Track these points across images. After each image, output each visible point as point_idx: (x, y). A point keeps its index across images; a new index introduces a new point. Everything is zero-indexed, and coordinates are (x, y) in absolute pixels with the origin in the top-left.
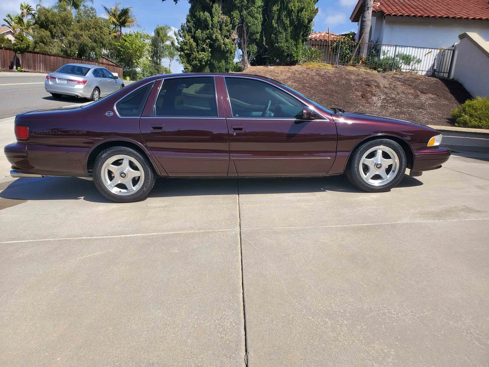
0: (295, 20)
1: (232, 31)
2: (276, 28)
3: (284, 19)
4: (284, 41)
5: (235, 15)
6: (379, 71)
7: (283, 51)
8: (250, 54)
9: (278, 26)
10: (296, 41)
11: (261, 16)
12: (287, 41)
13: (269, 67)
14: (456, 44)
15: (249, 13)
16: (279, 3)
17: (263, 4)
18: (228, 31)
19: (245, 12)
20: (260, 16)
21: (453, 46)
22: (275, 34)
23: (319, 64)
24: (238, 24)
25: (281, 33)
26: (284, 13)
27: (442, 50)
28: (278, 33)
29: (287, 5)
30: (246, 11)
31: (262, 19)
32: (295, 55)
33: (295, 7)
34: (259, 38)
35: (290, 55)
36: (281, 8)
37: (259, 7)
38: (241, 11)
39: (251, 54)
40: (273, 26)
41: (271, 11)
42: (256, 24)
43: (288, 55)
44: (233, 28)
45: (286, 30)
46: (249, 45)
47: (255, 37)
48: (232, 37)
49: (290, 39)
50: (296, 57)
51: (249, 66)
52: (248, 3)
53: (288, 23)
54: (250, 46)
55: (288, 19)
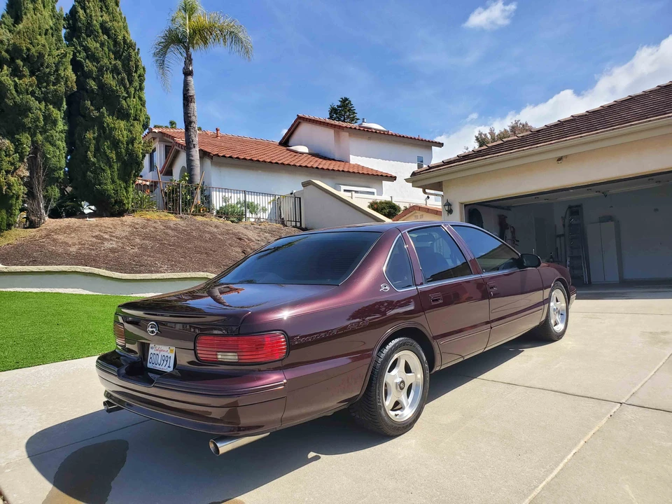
0: (124, 154)
1: (18, 164)
2: (94, 164)
3: (108, 151)
4: (109, 182)
5: (24, 140)
6: (233, 222)
7: (109, 196)
8: (50, 200)
9: (98, 161)
10: (126, 182)
11: (64, 145)
12: (113, 182)
13: (88, 219)
14: (294, 191)
15: (47, 139)
16: (96, 128)
17: (66, 128)
18: (12, 164)
19: (40, 137)
20: (62, 144)
21: (292, 194)
22: (94, 172)
23: (158, 214)
24: (29, 154)
25: (104, 170)
26: (107, 143)
27: (277, 197)
28: (98, 171)
29: (110, 133)
30: (41, 135)
31: (66, 149)
32: (125, 201)
33: (123, 137)
34: (62, 176)
35: (120, 203)
36: (99, 135)
37: (62, 132)
38: (33, 135)
39: (52, 200)
40: (89, 160)
41: (82, 139)
42: (58, 155)
43: (116, 202)
44: (21, 160)
45: (111, 167)
46: (46, 186)
47: (57, 175)
48: (20, 173)
49: (117, 180)
50: (127, 205)
51: (47, 218)
52: (45, 124)
53: (115, 158)
54: (49, 188)
55: (114, 152)
